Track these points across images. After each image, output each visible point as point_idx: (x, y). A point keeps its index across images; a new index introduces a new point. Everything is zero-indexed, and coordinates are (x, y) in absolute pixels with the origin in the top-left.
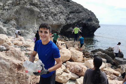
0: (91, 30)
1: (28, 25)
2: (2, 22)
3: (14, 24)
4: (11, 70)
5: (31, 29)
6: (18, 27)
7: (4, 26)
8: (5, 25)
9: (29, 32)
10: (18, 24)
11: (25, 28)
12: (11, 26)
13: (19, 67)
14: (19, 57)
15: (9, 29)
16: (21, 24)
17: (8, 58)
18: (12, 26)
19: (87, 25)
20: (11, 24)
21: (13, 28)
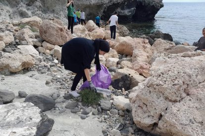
0: (149, 12)
1: (57, 7)
2: (24, 3)
3: (40, 7)
4: (57, 31)
5: (61, 13)
6: (44, 10)
7: (28, 9)
8: (29, 7)
9: (59, 17)
10: (44, 6)
11: (53, 11)
12: (36, 9)
13: (61, 30)
14: (60, 24)
15: (34, 13)
16: (48, 5)
17: (55, 24)
18: (38, 8)
19: (143, 4)
20: (36, 7)
21: (38, 12)
